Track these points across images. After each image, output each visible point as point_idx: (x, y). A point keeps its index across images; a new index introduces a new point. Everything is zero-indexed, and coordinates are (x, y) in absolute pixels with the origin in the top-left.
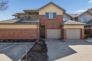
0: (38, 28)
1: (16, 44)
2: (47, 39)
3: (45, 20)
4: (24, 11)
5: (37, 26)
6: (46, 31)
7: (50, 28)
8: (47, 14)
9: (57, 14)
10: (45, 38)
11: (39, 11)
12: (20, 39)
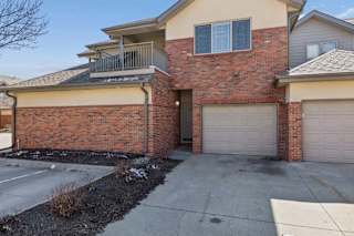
0: (150, 102)
1: (53, 167)
2: (201, 153)
3: (191, 62)
4: (105, 30)
5: (146, 93)
6: (200, 116)
7: (215, 103)
8: (204, 31)
9: (254, 26)
10: (195, 149)
11: (165, 24)
12: (82, 148)
